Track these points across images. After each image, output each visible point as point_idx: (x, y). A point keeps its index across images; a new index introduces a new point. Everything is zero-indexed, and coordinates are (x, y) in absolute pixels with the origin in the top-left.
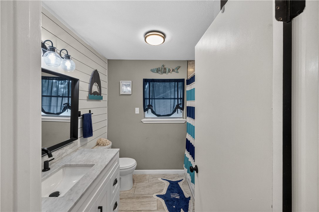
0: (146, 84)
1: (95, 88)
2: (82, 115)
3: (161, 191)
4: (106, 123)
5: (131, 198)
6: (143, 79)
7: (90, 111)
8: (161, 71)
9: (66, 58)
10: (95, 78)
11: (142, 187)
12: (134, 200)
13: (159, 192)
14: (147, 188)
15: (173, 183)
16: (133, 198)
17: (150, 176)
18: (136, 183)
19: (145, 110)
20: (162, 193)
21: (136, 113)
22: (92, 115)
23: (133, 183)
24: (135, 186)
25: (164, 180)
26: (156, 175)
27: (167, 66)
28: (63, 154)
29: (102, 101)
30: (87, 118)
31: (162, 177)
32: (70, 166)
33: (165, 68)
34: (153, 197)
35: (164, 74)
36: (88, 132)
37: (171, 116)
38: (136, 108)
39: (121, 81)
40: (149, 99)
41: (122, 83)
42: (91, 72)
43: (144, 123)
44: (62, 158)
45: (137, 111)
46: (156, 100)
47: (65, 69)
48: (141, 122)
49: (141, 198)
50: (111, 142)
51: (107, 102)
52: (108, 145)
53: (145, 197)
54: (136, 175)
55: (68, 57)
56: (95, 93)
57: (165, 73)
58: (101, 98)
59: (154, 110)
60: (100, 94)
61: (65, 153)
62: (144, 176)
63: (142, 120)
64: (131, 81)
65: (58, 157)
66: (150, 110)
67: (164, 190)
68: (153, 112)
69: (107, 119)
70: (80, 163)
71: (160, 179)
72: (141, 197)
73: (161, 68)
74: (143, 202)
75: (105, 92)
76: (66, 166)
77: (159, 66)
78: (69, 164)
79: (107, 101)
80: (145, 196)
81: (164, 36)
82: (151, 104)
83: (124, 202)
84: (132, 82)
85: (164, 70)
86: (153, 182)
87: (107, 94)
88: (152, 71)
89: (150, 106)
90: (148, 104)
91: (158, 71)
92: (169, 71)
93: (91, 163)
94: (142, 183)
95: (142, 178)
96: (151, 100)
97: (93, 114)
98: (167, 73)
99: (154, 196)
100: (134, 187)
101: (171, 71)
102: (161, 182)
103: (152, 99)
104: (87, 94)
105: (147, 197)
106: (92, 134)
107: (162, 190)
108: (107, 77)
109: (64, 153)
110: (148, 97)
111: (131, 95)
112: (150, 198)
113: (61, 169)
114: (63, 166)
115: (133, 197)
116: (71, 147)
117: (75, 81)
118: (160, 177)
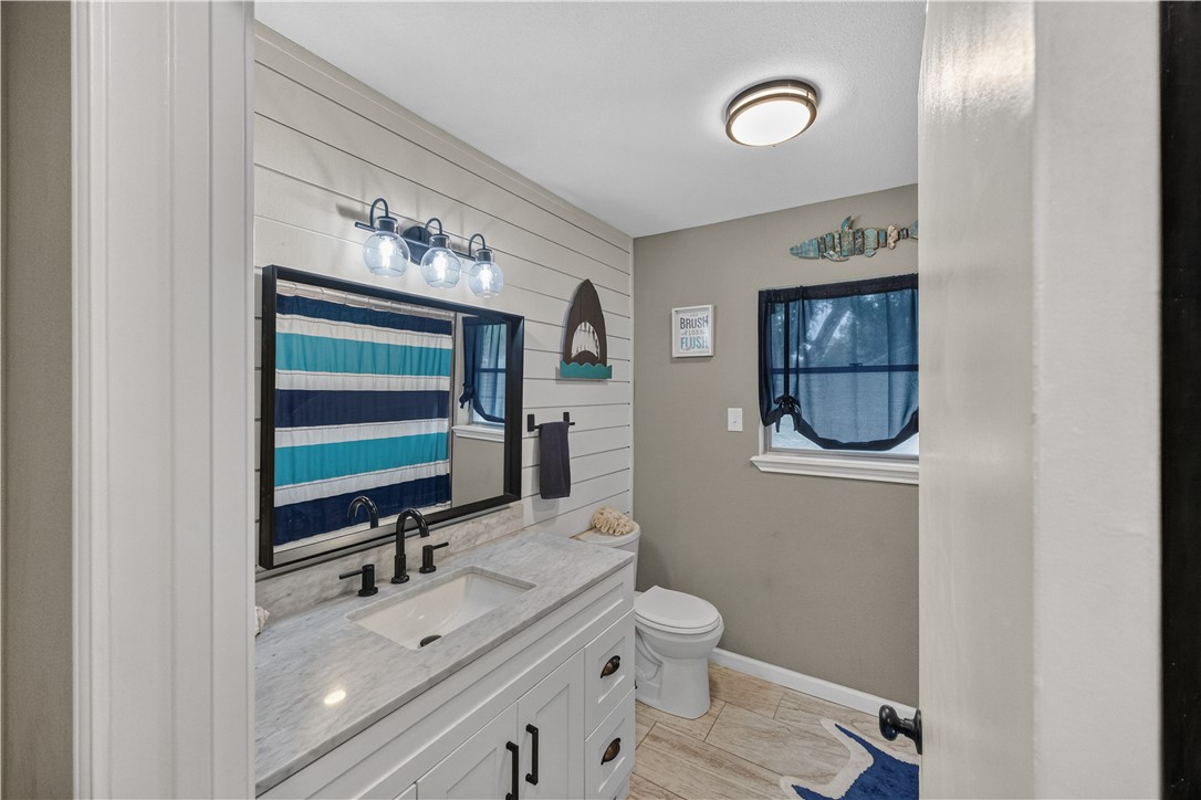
0: (774, 312)
1: (584, 340)
2: (537, 427)
3: (822, 776)
4: (628, 459)
5: (692, 750)
6: (760, 292)
7: (566, 415)
8: (838, 249)
9: (479, 259)
10: (586, 306)
11: (745, 727)
12: (700, 764)
13: (813, 777)
14: (761, 737)
15: (893, 768)
16: (696, 754)
17: (786, 694)
18: (723, 703)
19: (769, 417)
20: (823, 786)
21: (730, 429)
22: (571, 428)
23: (712, 701)
24: (715, 711)
25: (850, 735)
26: (820, 705)
27: (870, 223)
28: (478, 536)
29: (610, 385)
30: (555, 439)
31: (840, 721)
32: (482, 573)
33: (858, 230)
34: (777, 785)
35: (855, 259)
36: (555, 481)
37: (894, 451)
38: (729, 409)
39: (673, 310)
40: (787, 371)
41: (681, 316)
42: (569, 290)
43: (762, 469)
44: (475, 547)
45: (736, 419)
46: (814, 377)
47: (477, 291)
48: (752, 464)
49: (726, 768)
50: (637, 527)
51: (631, 385)
52: (622, 534)
53: (748, 772)
54: (729, 672)
55: (485, 256)
56: (585, 357)
57: (862, 252)
58: (607, 374)
59: (805, 417)
60: (603, 358)
61: (486, 536)
62: (765, 686)
63: (753, 459)
64: (710, 306)
65: (464, 544)
66: (787, 420)
67: (836, 778)
68: (803, 428)
69: (631, 444)
70: (502, 573)
71: (828, 725)
72: (728, 764)
73: (837, 236)
74: (733, 786)
75: (621, 351)
76: (473, 571)
77: (832, 225)
78: (479, 566)
79: (632, 382)
80: (744, 769)
81: (809, 92)
82: (791, 393)
83: (663, 755)
84: (715, 309)
85: (855, 239)
86: (792, 723)
87: (631, 357)
88: (798, 252)
89: (790, 404)
90: (780, 393)
91: (823, 247)
92: (882, 240)
93: (528, 580)
94: (748, 714)
95: (751, 694)
96: (792, 378)
97: (573, 424)
98: (869, 252)
99: (786, 783)
100: (711, 715)
101: (891, 241)
102: (834, 742)
103: (797, 371)
104: (556, 360)
105: (753, 776)
106: (569, 492)
107: (827, 776)
108: (631, 300)
109: (482, 533)
110: (780, 365)
111: (712, 360)
112: (764, 783)
113: (459, 577)
114: (464, 569)
115: (697, 750)
116: (501, 521)
117: (514, 323)
118: (834, 718)
